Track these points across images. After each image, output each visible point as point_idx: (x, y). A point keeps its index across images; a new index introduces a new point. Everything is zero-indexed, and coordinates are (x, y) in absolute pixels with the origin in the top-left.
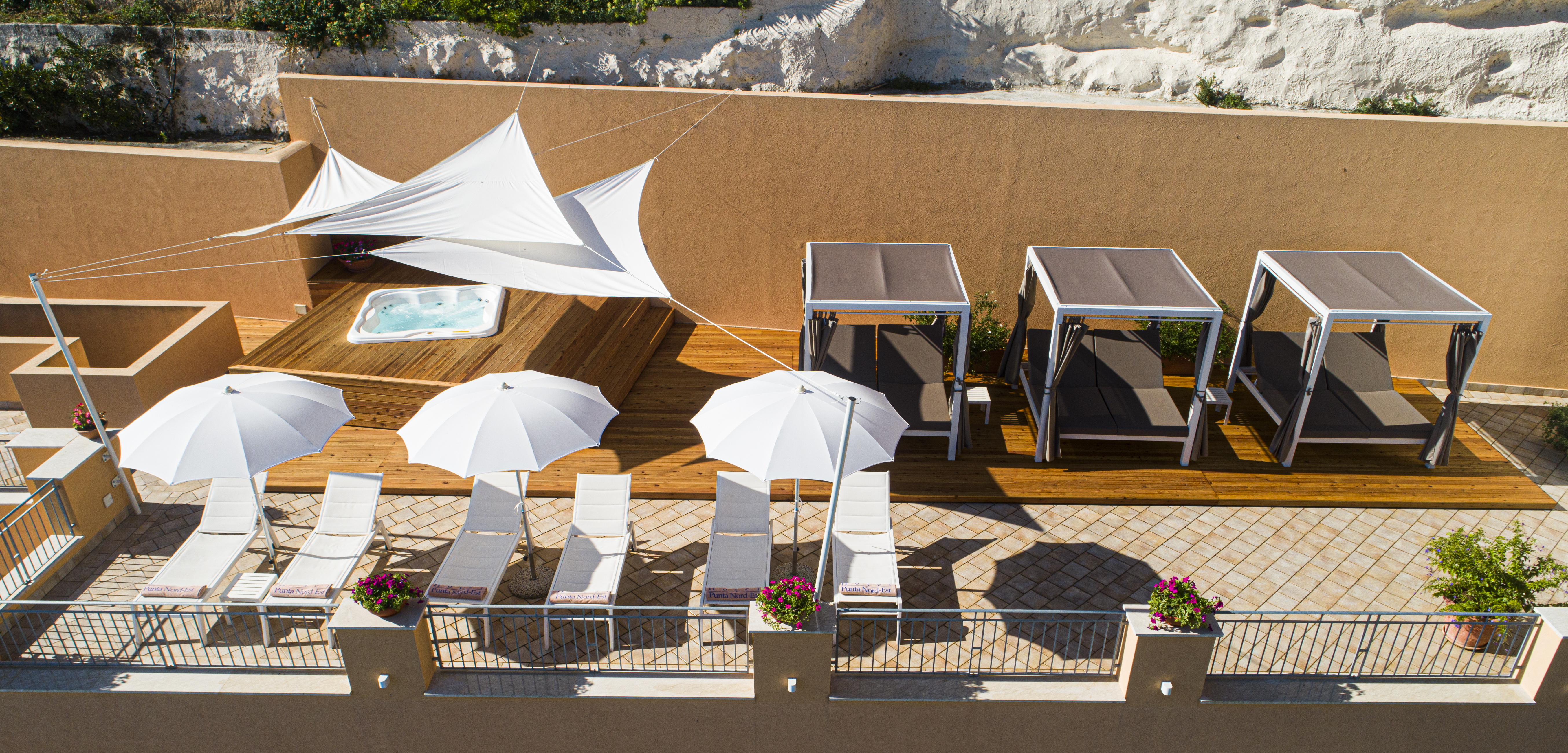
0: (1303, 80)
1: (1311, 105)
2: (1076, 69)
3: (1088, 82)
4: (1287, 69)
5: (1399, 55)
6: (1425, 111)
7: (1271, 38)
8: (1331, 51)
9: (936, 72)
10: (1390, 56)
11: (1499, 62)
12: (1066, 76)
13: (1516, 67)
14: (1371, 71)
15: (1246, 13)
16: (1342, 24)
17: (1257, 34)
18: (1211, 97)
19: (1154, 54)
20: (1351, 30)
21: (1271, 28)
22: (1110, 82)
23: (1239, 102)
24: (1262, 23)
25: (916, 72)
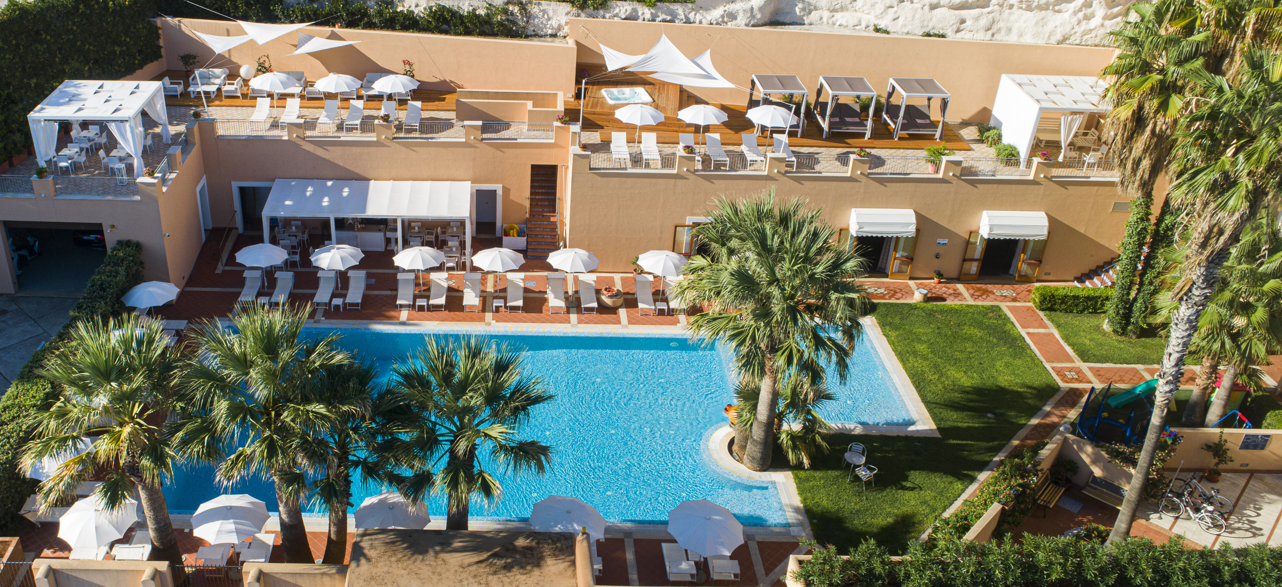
0: (905, 26)
1: (908, 33)
2: (834, 19)
3: (838, 24)
4: (901, 21)
5: (934, 19)
6: (943, 36)
7: (895, 12)
8: (914, 17)
9: (787, 20)
10: (931, 19)
11: (963, 22)
12: (831, 22)
13: (968, 23)
14: (926, 23)
15: (888, 5)
16: (916, 10)
17: (892, 11)
18: (877, 30)
19: (859, 15)
20: (920, 11)
21: (895, 9)
22: (845, 24)
23: (887, 32)
24: (892, 7)
25: (781, 19)
